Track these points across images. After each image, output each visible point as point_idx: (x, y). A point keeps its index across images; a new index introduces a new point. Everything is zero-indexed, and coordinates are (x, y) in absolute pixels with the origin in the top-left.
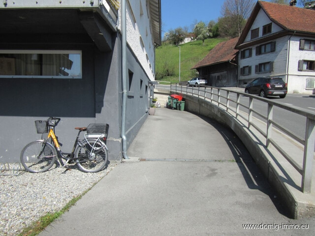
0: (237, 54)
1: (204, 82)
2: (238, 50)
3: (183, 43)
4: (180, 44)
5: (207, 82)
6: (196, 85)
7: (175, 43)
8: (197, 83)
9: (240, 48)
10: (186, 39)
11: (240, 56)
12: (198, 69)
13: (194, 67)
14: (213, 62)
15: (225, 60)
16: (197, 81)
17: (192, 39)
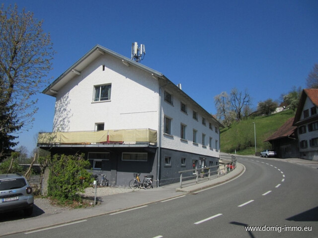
0: (296, 131)
1: (273, 154)
2: (296, 127)
3: (275, 112)
4: (272, 113)
5: (276, 154)
6: (266, 156)
7: (267, 113)
8: (266, 154)
9: (297, 125)
10: (277, 109)
11: (298, 132)
12: (271, 141)
13: (266, 140)
14: (278, 137)
15: (285, 135)
16: (267, 152)
17: (284, 108)
